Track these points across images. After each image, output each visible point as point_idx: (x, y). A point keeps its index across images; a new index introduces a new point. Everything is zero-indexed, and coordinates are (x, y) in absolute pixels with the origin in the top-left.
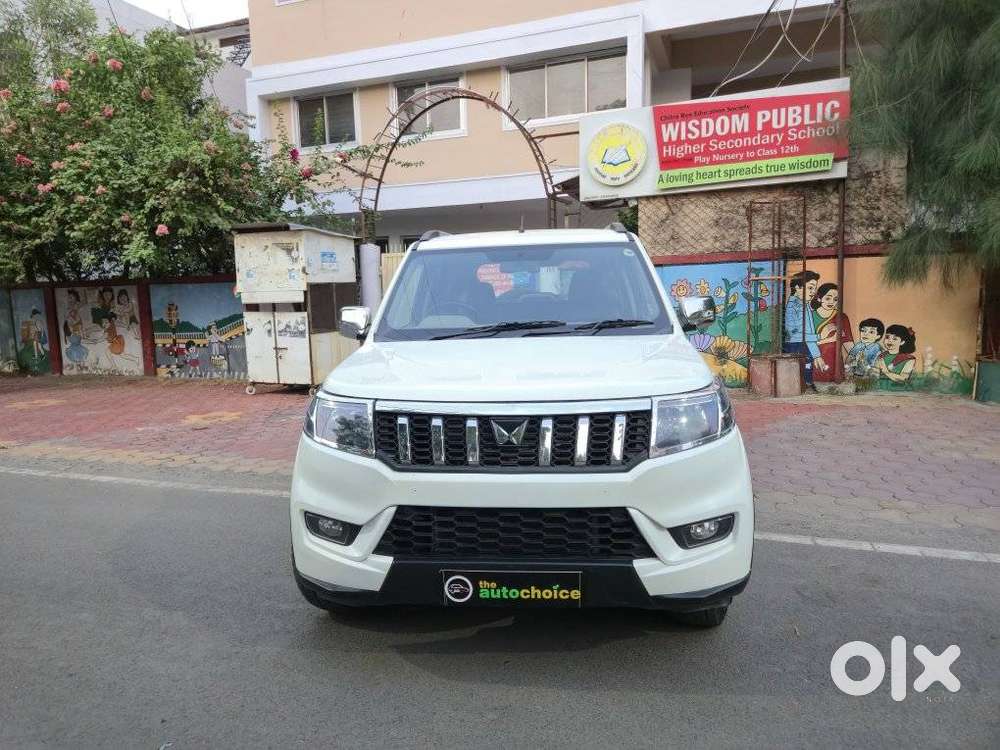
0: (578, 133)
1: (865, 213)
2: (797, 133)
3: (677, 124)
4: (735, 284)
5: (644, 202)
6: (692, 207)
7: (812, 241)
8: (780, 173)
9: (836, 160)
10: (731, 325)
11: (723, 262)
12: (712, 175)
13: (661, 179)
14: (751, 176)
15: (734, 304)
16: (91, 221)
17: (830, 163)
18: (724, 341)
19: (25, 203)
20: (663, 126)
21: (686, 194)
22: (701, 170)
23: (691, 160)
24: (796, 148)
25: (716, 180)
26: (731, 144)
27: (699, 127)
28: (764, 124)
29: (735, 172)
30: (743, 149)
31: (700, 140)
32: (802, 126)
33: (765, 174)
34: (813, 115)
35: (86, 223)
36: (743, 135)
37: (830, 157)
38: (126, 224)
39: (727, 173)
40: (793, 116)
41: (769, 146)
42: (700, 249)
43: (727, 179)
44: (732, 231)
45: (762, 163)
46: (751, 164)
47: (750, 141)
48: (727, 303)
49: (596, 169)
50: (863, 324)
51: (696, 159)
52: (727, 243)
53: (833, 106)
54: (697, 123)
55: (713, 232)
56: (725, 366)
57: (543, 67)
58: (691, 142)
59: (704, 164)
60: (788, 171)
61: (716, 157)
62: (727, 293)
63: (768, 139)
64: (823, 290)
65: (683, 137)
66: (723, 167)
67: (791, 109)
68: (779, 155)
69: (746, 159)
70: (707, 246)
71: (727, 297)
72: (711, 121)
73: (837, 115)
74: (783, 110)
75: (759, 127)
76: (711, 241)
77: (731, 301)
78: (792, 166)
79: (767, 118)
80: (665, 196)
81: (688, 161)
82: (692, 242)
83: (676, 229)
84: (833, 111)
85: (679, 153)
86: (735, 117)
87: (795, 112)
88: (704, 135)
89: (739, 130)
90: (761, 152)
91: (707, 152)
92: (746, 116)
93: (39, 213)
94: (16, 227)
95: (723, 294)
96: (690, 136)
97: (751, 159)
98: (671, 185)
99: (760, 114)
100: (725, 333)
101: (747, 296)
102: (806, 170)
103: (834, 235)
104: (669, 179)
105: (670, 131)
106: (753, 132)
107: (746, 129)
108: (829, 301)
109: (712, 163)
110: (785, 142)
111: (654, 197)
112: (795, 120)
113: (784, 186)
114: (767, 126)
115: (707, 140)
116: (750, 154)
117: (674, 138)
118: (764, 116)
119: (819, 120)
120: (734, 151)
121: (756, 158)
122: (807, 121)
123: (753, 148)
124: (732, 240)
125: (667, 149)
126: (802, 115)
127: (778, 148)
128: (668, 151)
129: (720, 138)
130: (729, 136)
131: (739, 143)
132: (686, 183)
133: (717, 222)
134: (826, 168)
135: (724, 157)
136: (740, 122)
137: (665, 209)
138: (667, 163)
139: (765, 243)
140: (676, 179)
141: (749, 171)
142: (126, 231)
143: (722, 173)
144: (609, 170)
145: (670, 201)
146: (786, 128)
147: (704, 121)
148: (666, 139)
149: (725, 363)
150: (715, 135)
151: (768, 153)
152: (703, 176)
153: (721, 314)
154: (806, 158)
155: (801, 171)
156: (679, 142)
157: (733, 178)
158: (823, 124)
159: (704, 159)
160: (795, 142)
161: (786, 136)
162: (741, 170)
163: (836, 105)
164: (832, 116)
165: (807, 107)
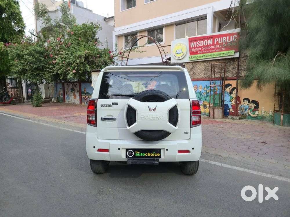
0: (171, 45)
1: (245, 67)
3: (194, 43)
4: (209, 87)
5: (186, 64)
6: (199, 65)
7: (229, 75)
8: (220, 56)
9: (235, 52)
11: (206, 81)
12: (202, 56)
13: (190, 58)
14: (211, 57)
16: (63, 69)
17: (234, 53)
18: (205, 102)
19: (52, 65)
20: (191, 43)
21: (197, 62)
22: (200, 55)
23: (198, 52)
24: (224, 49)
25: (204, 58)
26: (208, 48)
27: (200, 43)
28: (216, 42)
29: (208, 56)
30: (211, 49)
31: (200, 47)
32: (226, 43)
33: (216, 56)
34: (229, 39)
35: (61, 70)
36: (211, 45)
37: (234, 51)
38: (69, 70)
42: (200, 77)
44: (208, 72)
45: (215, 53)
46: (213, 54)
47: (213, 47)
48: (207, 92)
49: (174, 55)
50: (244, 100)
51: (199, 52)
52: (207, 75)
55: (204, 72)
57: (185, 23)
58: (198, 48)
59: (201, 54)
60: (222, 55)
61: (204, 52)
63: (217, 46)
64: (233, 89)
65: (196, 46)
67: (223, 38)
68: (220, 51)
69: (211, 52)
70: (202, 76)
71: (207, 90)
72: (203, 42)
74: (221, 38)
75: (215, 43)
76: (203, 75)
78: (223, 54)
79: (217, 41)
80: (192, 62)
81: (197, 53)
82: (198, 75)
83: (194, 71)
84: (235, 38)
85: (195, 51)
86: (209, 40)
87: (224, 38)
88: (201, 46)
89: (210, 44)
90: (215, 50)
91: (202, 50)
92: (212, 40)
93: (54, 67)
94: (49, 70)
95: (206, 89)
96: (197, 46)
97: (213, 52)
99: (215, 39)
100: (206, 100)
102: (227, 55)
103: (236, 73)
104: (192, 58)
105: (193, 45)
106: (213, 44)
107: (212, 44)
108: (234, 92)
109: (203, 53)
110: (222, 47)
111: (189, 62)
112: (224, 41)
114: (217, 42)
115: (201, 47)
116: (213, 51)
119: (231, 40)
120: (209, 50)
121: (214, 52)
122: (228, 41)
123: (213, 49)
126: (226, 39)
127: (220, 49)
128: (192, 50)
130: (207, 46)
131: (210, 48)
132: (196, 59)
133: (205, 70)
134: (233, 54)
135: (206, 52)
136: (210, 42)
137: (192, 66)
138: (192, 53)
139: (218, 75)
140: (194, 58)
141: (212, 55)
142: (69, 71)
143: (205, 56)
144: (178, 55)
146: (222, 43)
148: (191, 47)
149: (206, 109)
150: (204, 45)
151: (217, 50)
152: (200, 57)
153: (205, 95)
154: (227, 52)
155: (226, 55)
156: (195, 48)
157: (208, 57)
158: (232, 42)
159: (201, 52)
160: (224, 47)
161: (222, 45)
162: (210, 55)
163: (236, 36)
164: (235, 40)
165: (228, 37)
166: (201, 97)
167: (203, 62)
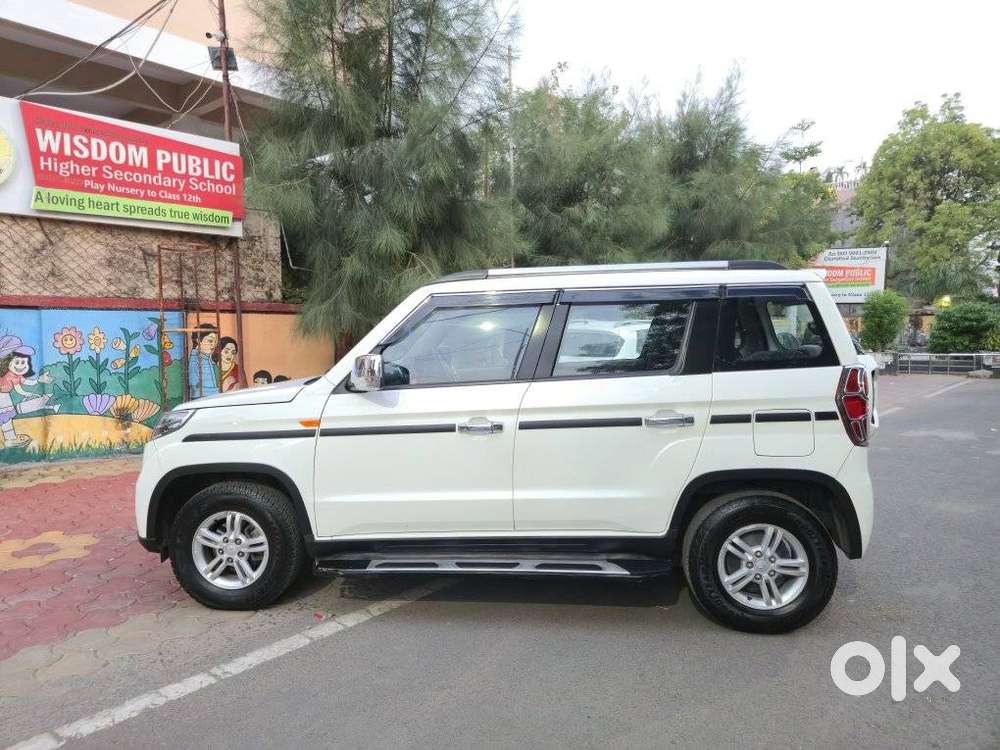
1: (253, 273)
2: (198, 184)
3: (59, 134)
4: (136, 335)
6: (77, 239)
7: (207, 293)
8: (183, 221)
9: (234, 219)
10: (133, 382)
11: (120, 309)
12: (108, 206)
13: (39, 197)
14: (154, 217)
15: (136, 358)
17: (230, 221)
18: (126, 401)
20: (39, 131)
21: (68, 222)
22: (96, 198)
23: (80, 182)
24: (197, 199)
25: (114, 213)
26: (129, 176)
27: (88, 146)
28: (164, 164)
29: (135, 209)
30: (142, 186)
31: (89, 161)
32: (201, 178)
33: (168, 218)
34: (212, 171)
36: (141, 170)
37: (230, 214)
39: (129, 208)
40: (193, 165)
41: (172, 190)
42: (92, 292)
43: (127, 215)
44: (129, 275)
45: (166, 206)
46: (154, 205)
47: (151, 179)
48: (128, 355)
50: (257, 375)
51: (87, 183)
52: (124, 288)
53: (228, 167)
54: (85, 140)
55: (106, 273)
56: (129, 430)
58: (80, 161)
59: (97, 191)
60: (191, 221)
61: (112, 187)
62: (128, 346)
63: (169, 182)
64: (223, 342)
65: (67, 151)
66: (123, 201)
67: (190, 158)
68: (182, 202)
69: (146, 198)
70: (98, 288)
71: (128, 349)
72: (102, 143)
73: (232, 177)
74: (183, 157)
75: (160, 167)
76: (105, 283)
77: (132, 355)
78: (196, 217)
79: (167, 160)
80: (39, 220)
81: (74, 183)
82: (80, 282)
83: (57, 263)
84: (229, 172)
85: (65, 169)
86: (132, 148)
87: (194, 161)
88: (95, 157)
89: (138, 164)
90: (163, 194)
91: (99, 179)
92: (144, 151)
95: (123, 346)
96: (77, 153)
97: (151, 199)
98: (52, 207)
99: (159, 153)
100: (127, 392)
101: (149, 348)
102: (208, 223)
103: (230, 290)
104: (50, 199)
105: (49, 140)
106: (152, 168)
107: (145, 165)
109: (106, 192)
110: (187, 190)
111: (23, 218)
112: (195, 170)
113: (181, 235)
114: (168, 167)
115: (99, 164)
116: (152, 193)
117: (55, 149)
118: (164, 157)
119: (218, 176)
120: (132, 185)
121: (158, 199)
122: (207, 174)
123: (157, 188)
124: (130, 284)
125: (46, 160)
126: (202, 166)
127: (181, 194)
128: (47, 164)
129: (115, 167)
130: (125, 167)
131: (136, 177)
132: (74, 209)
133: (110, 263)
134: (226, 225)
135: (122, 190)
136: (139, 155)
137: (39, 236)
138: (47, 178)
140: (61, 201)
141: (152, 211)
143: (121, 208)
145: (47, 227)
146: (186, 176)
147: (94, 141)
148: (43, 147)
149: (128, 426)
150: (108, 160)
151: (170, 197)
152: (98, 205)
153: (122, 370)
154: (208, 211)
155: (204, 223)
156: (61, 157)
157: (134, 216)
158: (222, 182)
159: (97, 186)
160: (198, 192)
161: (187, 184)
162: (143, 209)
163: (232, 167)
164: (229, 176)
165: (206, 162)
166: (104, 377)
167: (99, 227)
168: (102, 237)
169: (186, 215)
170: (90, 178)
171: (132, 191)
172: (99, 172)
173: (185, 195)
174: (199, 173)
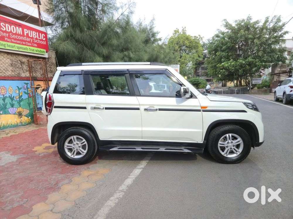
1: (49, 69)
2: (36, 40)
4: (21, 88)
6: (3, 57)
7: (39, 75)
8: (33, 52)
10: (22, 103)
11: (16, 80)
12: (13, 47)
14: (25, 51)
15: (22, 96)
17: (45, 52)
18: (20, 109)
22: (9, 44)
24: (36, 45)
25: (14, 49)
26: (17, 37)
27: (5, 26)
28: (26, 34)
31: (6, 32)
33: (29, 51)
34: (39, 36)
36: (18, 35)
37: (45, 50)
39: (18, 48)
40: (34, 34)
41: (29, 42)
42: (8, 74)
43: (18, 50)
44: (17, 69)
45: (28, 47)
46: (25, 47)
47: (21, 38)
48: (19, 95)
52: (16, 73)
53: (43, 35)
54: (4, 25)
55: (11, 68)
56: (22, 119)
58: (3, 31)
59: (9, 42)
60: (35, 52)
61: (13, 40)
62: (19, 91)
63: (28, 39)
66: (17, 45)
68: (32, 46)
69: (22, 44)
71: (19, 93)
72: (9, 26)
74: (31, 32)
75: (25, 35)
76: (11, 72)
77: (21, 95)
78: (36, 51)
79: (27, 32)
81: (3, 39)
82: (4, 71)
86: (17, 28)
87: (34, 33)
88: (7, 30)
90: (27, 43)
91: (9, 37)
92: (21, 29)
96: (2, 29)
99: (25, 30)
100: (20, 106)
101: (25, 92)
102: (40, 53)
106: (23, 35)
109: (12, 42)
110: (33, 42)
112: (35, 36)
113: (30, 56)
115: (9, 33)
116: (24, 43)
118: (26, 31)
119: (41, 39)
120: (18, 40)
121: (25, 45)
123: (24, 41)
124: (18, 72)
126: (36, 35)
127: (32, 43)
129: (13, 34)
130: (16, 34)
132: (3, 47)
133: (12, 65)
134: (44, 54)
135: (15, 41)
136: (19, 30)
139: (27, 74)
141: (24, 49)
143: (16, 47)
146: (33, 38)
147: (7, 25)
149: (21, 117)
150: (11, 32)
151: (29, 44)
152: (9, 46)
153: (18, 100)
154: (39, 49)
157: (20, 50)
158: (42, 40)
159: (9, 40)
160: (36, 43)
161: (33, 40)
162: (22, 48)
163: (44, 36)
164: (44, 39)
165: (37, 33)
166: (14, 102)
167: (8, 53)
168: (9, 56)
169: (34, 50)
170: (6, 37)
171: (18, 42)
172: (9, 35)
173: (33, 44)
174: (36, 37)
